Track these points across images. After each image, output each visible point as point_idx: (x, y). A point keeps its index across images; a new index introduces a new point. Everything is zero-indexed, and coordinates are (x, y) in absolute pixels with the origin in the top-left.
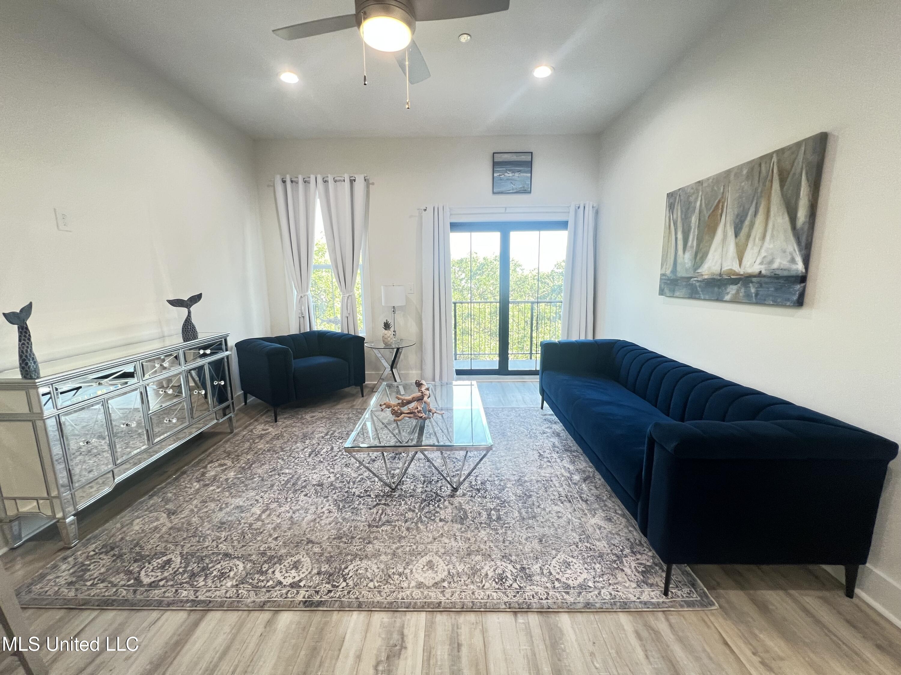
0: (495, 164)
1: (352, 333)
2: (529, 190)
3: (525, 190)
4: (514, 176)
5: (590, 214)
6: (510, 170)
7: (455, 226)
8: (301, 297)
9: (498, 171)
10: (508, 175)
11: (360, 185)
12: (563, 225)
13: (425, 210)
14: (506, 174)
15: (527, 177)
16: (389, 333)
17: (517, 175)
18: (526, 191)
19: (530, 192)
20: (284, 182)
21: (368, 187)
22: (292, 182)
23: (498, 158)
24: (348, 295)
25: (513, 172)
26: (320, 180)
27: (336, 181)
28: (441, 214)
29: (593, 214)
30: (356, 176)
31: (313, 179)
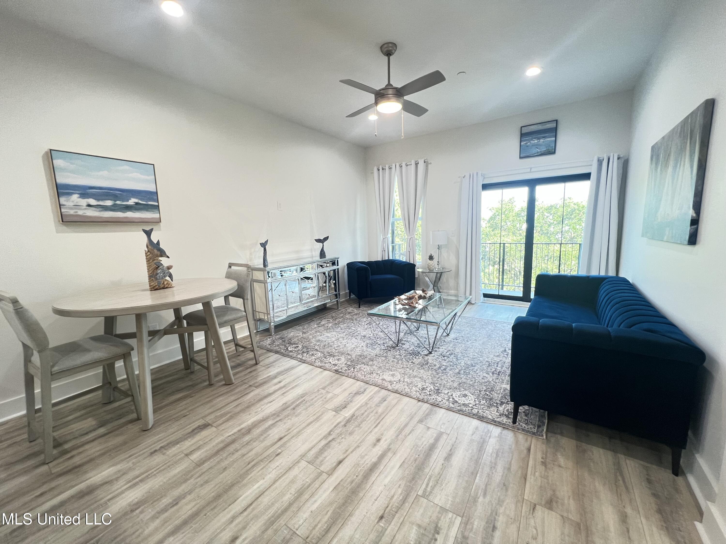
2: (554, 151)
3: (549, 152)
4: (539, 142)
5: (615, 165)
6: (535, 138)
7: (485, 187)
8: (384, 238)
9: (525, 141)
10: (534, 142)
11: (422, 166)
12: (586, 176)
13: (464, 178)
14: (532, 142)
16: (432, 262)
17: (542, 141)
19: (554, 153)
20: (379, 170)
21: (427, 166)
22: (383, 169)
23: (525, 130)
24: (410, 238)
25: (539, 139)
26: (398, 165)
27: (407, 166)
28: (475, 179)
29: (618, 164)
30: (419, 160)
31: (394, 166)
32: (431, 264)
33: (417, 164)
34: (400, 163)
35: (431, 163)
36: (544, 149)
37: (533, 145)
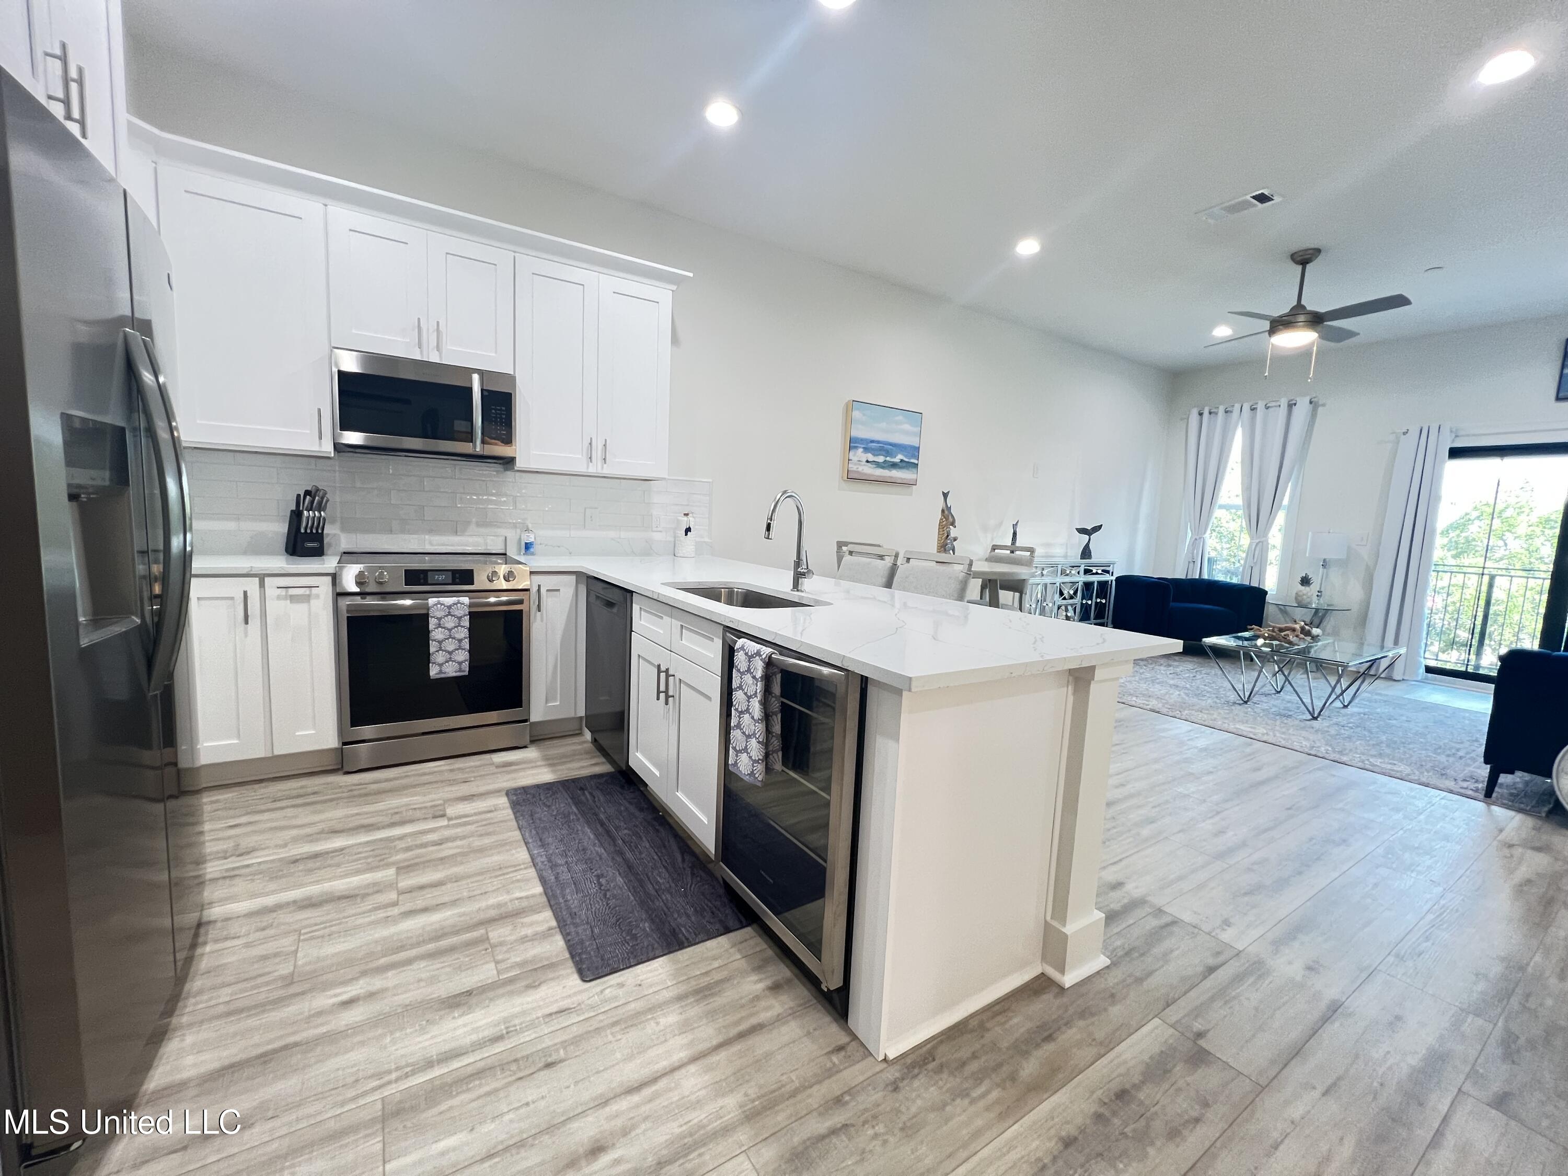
0: (1567, 356)
7: (1456, 453)
8: (1196, 539)
11: (1301, 409)
13: (1405, 433)
16: (1308, 590)
20: (1201, 414)
21: (1314, 410)
22: (1210, 413)
24: (1257, 541)
26: (1246, 407)
27: (1267, 408)
28: (1433, 438)
30: (1298, 399)
31: (1237, 406)
32: (1305, 592)
33: (1291, 405)
34: (1251, 403)
35: (1324, 405)
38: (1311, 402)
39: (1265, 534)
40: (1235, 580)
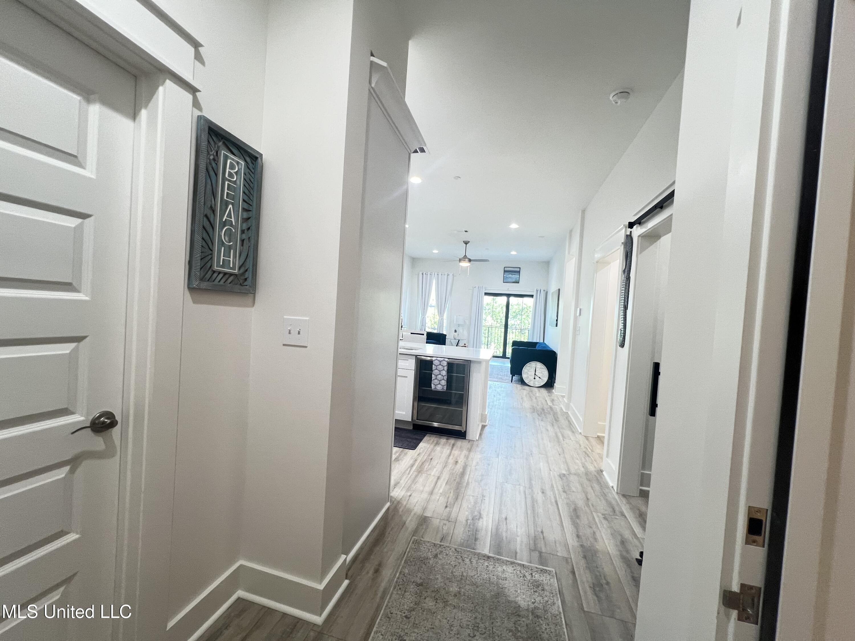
0: (505, 271)
1: (441, 333)
5: (543, 294)
7: (486, 294)
8: (424, 317)
9: (506, 274)
11: (451, 276)
12: (532, 296)
13: (475, 287)
14: (509, 275)
15: (518, 277)
16: (456, 334)
17: (514, 276)
18: (518, 282)
19: (519, 283)
20: (423, 274)
21: (453, 277)
22: (426, 274)
23: (507, 269)
24: (441, 318)
25: (512, 275)
26: (436, 274)
27: (442, 275)
28: (481, 289)
29: (544, 293)
31: (433, 273)
33: (448, 275)
34: (437, 272)
35: (456, 276)
36: (514, 280)
37: (510, 277)
38: (453, 275)
39: (443, 317)
40: (435, 331)
